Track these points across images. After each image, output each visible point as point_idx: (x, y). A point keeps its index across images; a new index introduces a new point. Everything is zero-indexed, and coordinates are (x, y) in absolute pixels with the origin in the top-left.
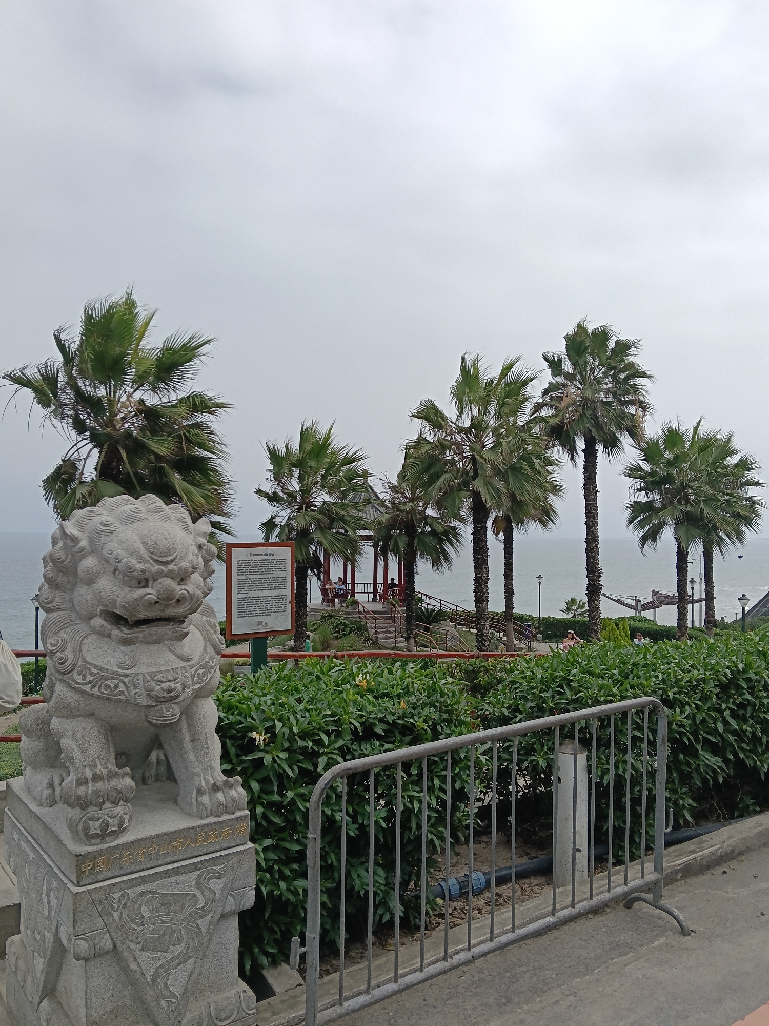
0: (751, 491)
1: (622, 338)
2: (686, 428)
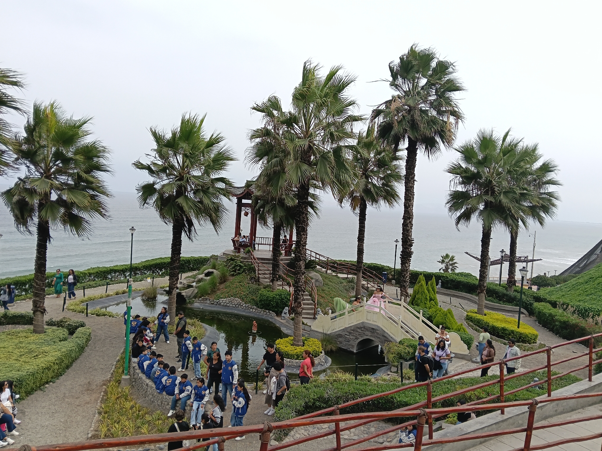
0: (551, 188)
1: (441, 59)
2: (498, 135)
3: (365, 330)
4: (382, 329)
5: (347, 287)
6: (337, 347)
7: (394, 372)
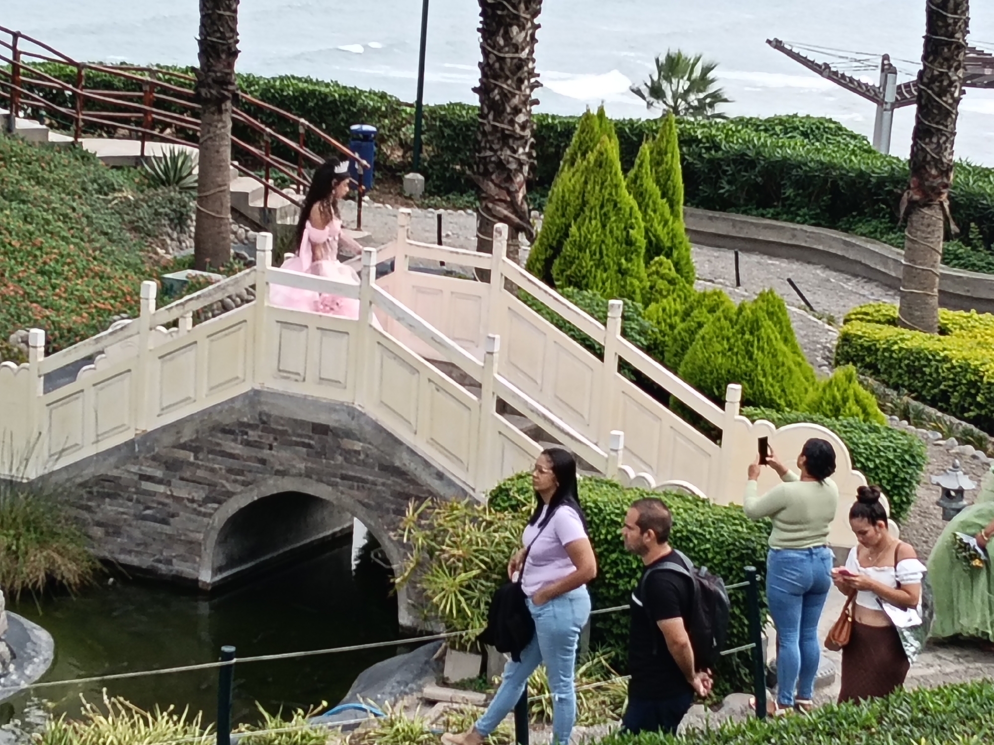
3: (269, 439)
4: (380, 429)
5: (143, 212)
6: (90, 559)
7: (462, 685)
